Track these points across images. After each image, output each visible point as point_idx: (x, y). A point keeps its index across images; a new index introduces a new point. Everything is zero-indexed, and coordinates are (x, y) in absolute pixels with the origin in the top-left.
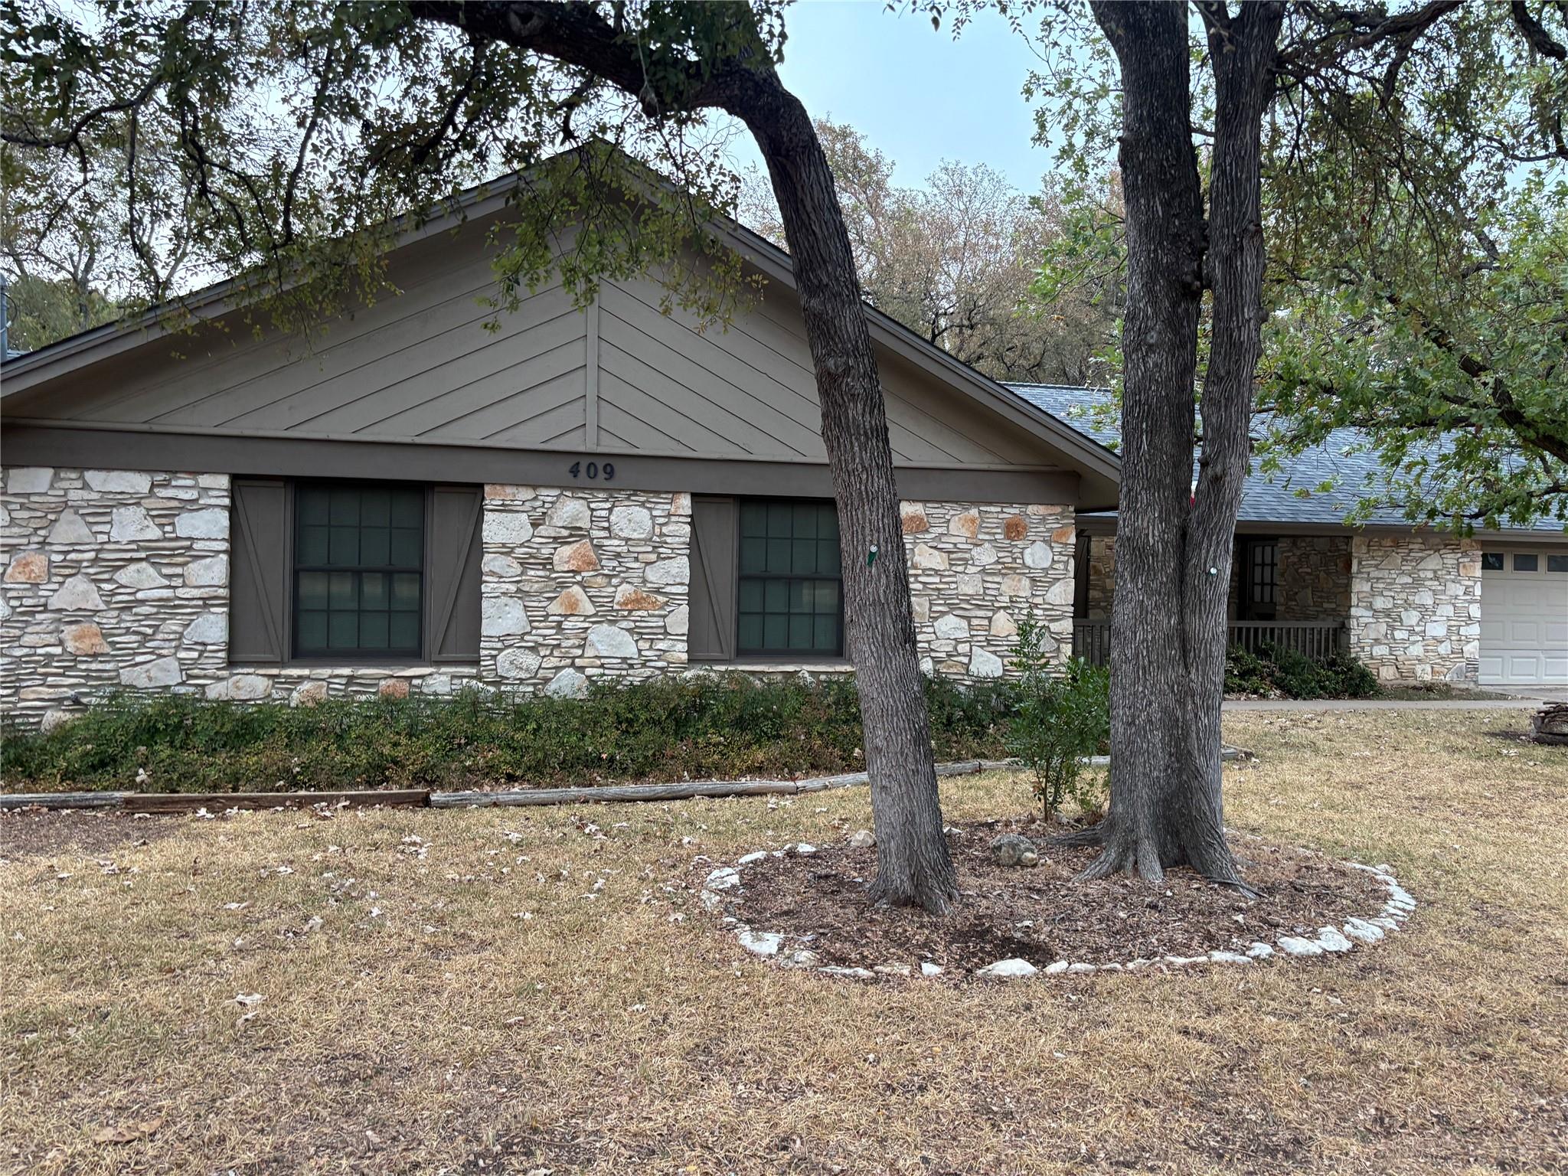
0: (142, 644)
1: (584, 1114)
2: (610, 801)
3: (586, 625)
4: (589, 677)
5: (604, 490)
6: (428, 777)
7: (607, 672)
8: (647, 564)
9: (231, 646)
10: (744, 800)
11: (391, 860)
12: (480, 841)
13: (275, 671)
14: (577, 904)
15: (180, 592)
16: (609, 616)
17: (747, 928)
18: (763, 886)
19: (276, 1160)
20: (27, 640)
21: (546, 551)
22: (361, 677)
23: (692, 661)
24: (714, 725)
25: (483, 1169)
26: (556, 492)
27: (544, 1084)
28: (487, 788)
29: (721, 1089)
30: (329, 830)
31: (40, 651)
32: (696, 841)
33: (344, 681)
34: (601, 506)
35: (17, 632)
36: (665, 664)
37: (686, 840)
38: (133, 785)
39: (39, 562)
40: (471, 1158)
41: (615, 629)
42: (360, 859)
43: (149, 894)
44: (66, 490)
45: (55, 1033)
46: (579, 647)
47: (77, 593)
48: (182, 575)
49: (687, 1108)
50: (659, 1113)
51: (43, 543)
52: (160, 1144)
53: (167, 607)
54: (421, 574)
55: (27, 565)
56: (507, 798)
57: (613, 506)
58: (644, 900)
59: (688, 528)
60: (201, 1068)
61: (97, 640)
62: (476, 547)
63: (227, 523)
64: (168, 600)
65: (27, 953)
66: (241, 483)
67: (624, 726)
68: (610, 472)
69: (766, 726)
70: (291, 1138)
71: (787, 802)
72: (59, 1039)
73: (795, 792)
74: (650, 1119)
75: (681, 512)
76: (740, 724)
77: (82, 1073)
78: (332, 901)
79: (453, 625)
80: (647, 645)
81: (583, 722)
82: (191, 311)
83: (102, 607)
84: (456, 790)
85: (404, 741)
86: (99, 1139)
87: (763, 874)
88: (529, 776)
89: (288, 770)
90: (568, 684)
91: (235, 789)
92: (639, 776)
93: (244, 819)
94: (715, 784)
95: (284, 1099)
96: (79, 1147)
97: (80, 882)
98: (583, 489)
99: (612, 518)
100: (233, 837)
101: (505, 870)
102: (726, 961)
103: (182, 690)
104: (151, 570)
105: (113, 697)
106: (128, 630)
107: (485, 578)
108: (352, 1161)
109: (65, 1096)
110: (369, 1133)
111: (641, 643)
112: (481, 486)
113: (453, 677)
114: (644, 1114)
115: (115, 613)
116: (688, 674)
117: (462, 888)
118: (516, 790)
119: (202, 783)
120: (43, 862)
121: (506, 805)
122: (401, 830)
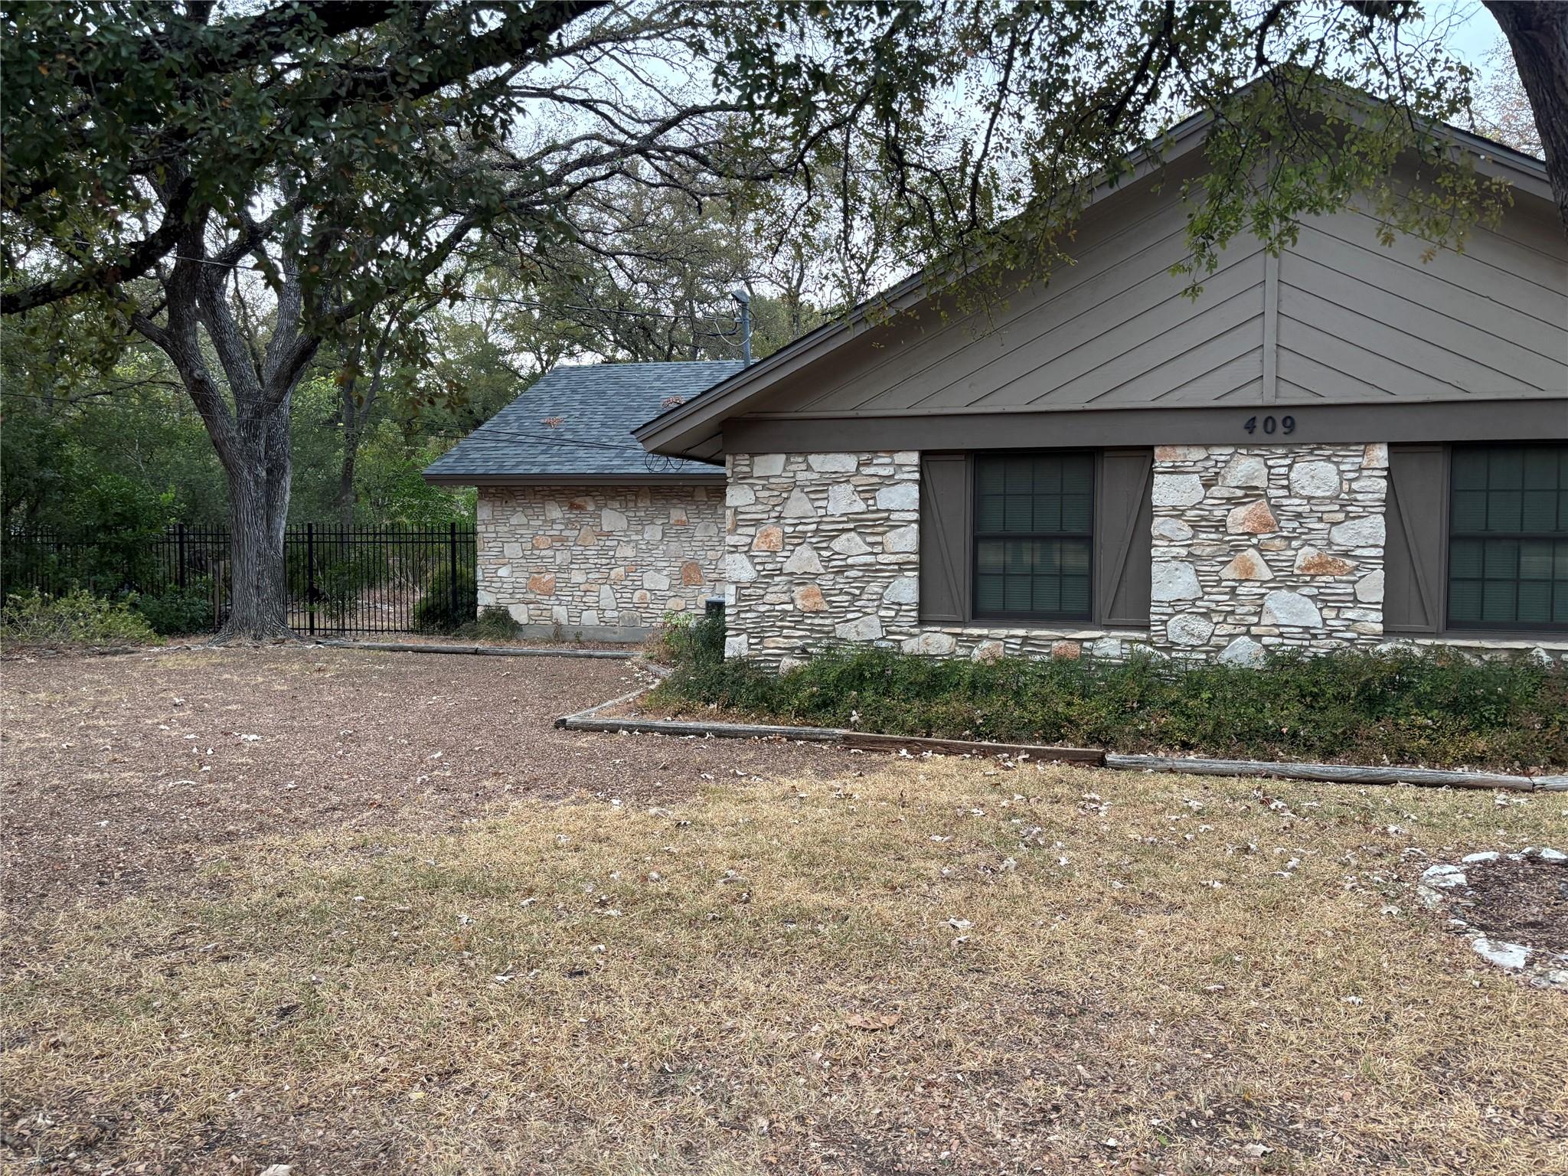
0: (852, 603)
1: (1304, 1101)
2: (1296, 778)
3: (1263, 591)
4: (1266, 647)
5: (1283, 445)
6: (1102, 737)
7: (1286, 641)
8: (1333, 524)
9: (922, 606)
10: (1461, 793)
11: (1073, 815)
12: (1160, 806)
13: (958, 630)
14: (1270, 880)
15: (881, 558)
16: (1288, 581)
17: (1482, 934)
18: (1497, 890)
19: (996, 1073)
20: (768, 598)
21: (1218, 513)
22: (1035, 638)
23: (1388, 633)
24: (1419, 704)
25: (1197, 1130)
26: (1230, 450)
27: (1252, 1058)
28: (1161, 754)
29: (1464, 1108)
30: (1012, 780)
31: (778, 608)
32: (1406, 831)
33: (1019, 641)
34: (1280, 464)
35: (762, 592)
36: (1355, 635)
37: (1392, 829)
38: (848, 725)
39: (776, 532)
40: (1184, 1115)
41: (1295, 595)
42: (1043, 809)
43: (869, 819)
44: (795, 472)
45: (808, 927)
46: (1255, 614)
47: (805, 559)
48: (881, 543)
49: (1423, 1119)
50: (1389, 1116)
51: (779, 517)
52: (898, 1037)
53: (871, 571)
54: (1091, 538)
55: (768, 536)
56: (1183, 765)
57: (1294, 462)
58: (1348, 886)
59: (1384, 483)
60: (926, 977)
61: (818, 599)
62: (1145, 511)
63: (917, 495)
64: (871, 565)
65: (782, 856)
66: (929, 458)
67: (1308, 699)
68: (1290, 425)
69: (1489, 711)
70: (1007, 1056)
71: (1522, 800)
72: (812, 932)
73: (1532, 789)
74: (1380, 1122)
75: (1375, 464)
76: (1455, 707)
77: (832, 964)
78: (1022, 845)
79: (1123, 589)
80: (1333, 614)
81: (1261, 694)
82: (889, 305)
83: (822, 571)
84: (1131, 753)
85: (1077, 701)
86: (851, 1023)
87: (1496, 877)
88: (1204, 745)
89: (972, 721)
90: (1242, 652)
91: (929, 735)
92: (1328, 755)
93: (938, 763)
94: (1422, 771)
95: (999, 1019)
96: (836, 1027)
97: (816, 802)
98: (1259, 445)
99: (1292, 475)
100: (930, 777)
101: (1188, 836)
102: (1459, 967)
103: (884, 644)
104: (858, 539)
105: (829, 648)
106: (841, 592)
107: (1154, 542)
108: (1065, 1090)
109: (821, 982)
110: (1080, 1067)
111: (1325, 612)
112: (1151, 448)
113: (1123, 641)
114: (1372, 1115)
115: (831, 576)
116: (1384, 648)
117: (1147, 850)
118: (1192, 758)
119: (902, 727)
120: (787, 783)
121: (1184, 772)
122: (1080, 787)
